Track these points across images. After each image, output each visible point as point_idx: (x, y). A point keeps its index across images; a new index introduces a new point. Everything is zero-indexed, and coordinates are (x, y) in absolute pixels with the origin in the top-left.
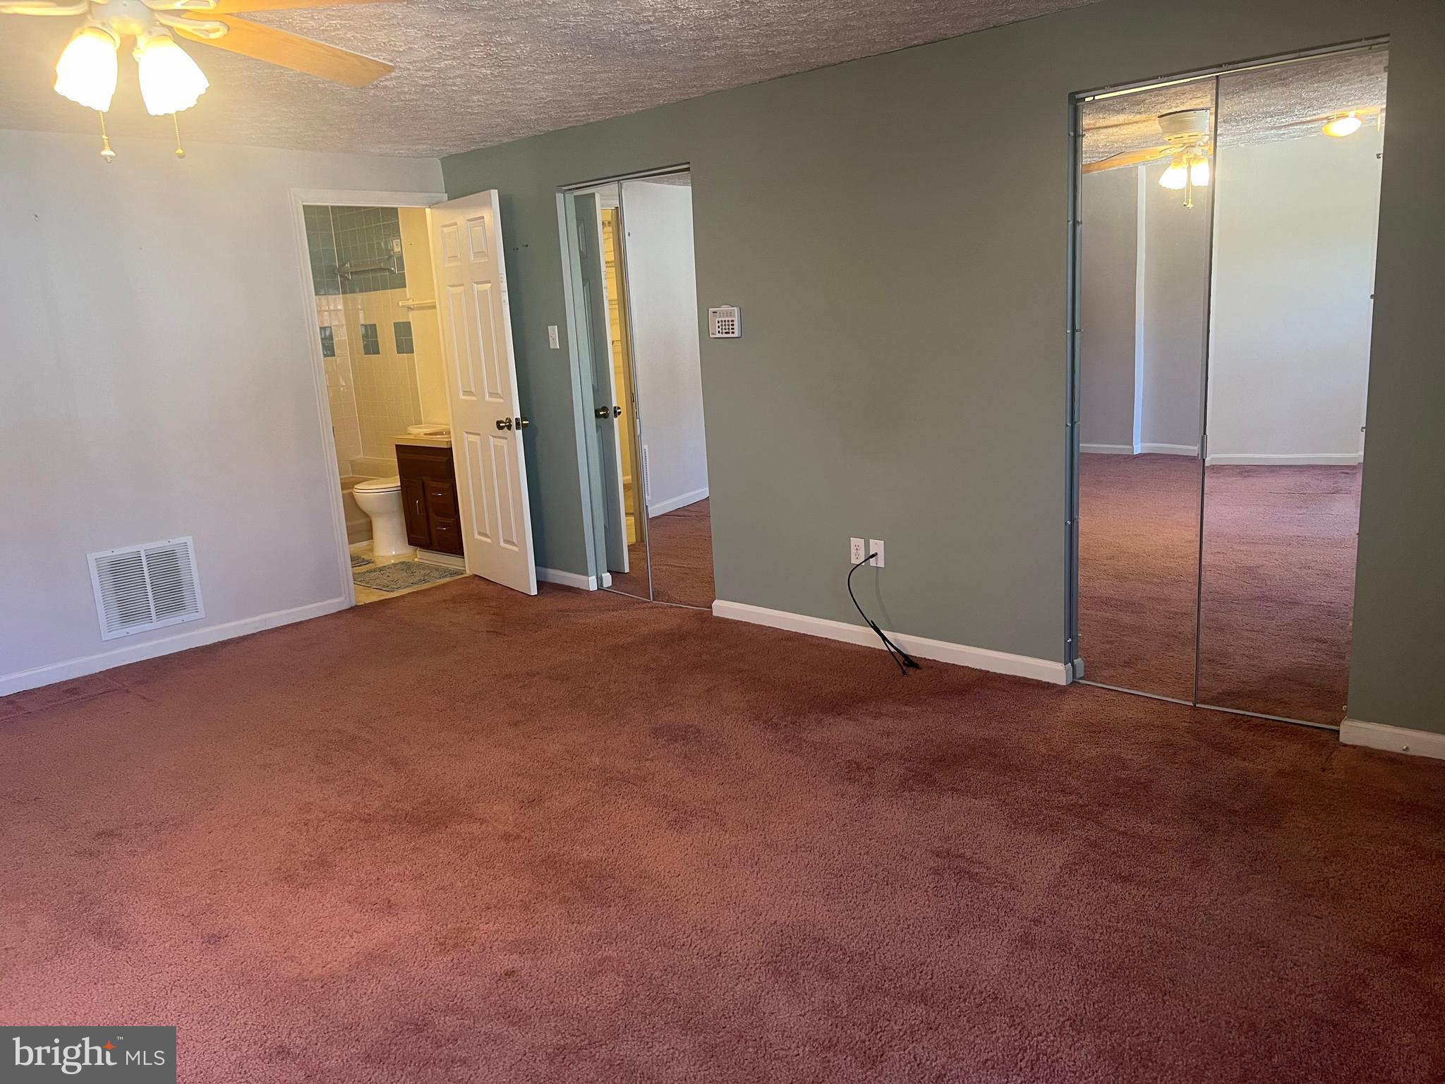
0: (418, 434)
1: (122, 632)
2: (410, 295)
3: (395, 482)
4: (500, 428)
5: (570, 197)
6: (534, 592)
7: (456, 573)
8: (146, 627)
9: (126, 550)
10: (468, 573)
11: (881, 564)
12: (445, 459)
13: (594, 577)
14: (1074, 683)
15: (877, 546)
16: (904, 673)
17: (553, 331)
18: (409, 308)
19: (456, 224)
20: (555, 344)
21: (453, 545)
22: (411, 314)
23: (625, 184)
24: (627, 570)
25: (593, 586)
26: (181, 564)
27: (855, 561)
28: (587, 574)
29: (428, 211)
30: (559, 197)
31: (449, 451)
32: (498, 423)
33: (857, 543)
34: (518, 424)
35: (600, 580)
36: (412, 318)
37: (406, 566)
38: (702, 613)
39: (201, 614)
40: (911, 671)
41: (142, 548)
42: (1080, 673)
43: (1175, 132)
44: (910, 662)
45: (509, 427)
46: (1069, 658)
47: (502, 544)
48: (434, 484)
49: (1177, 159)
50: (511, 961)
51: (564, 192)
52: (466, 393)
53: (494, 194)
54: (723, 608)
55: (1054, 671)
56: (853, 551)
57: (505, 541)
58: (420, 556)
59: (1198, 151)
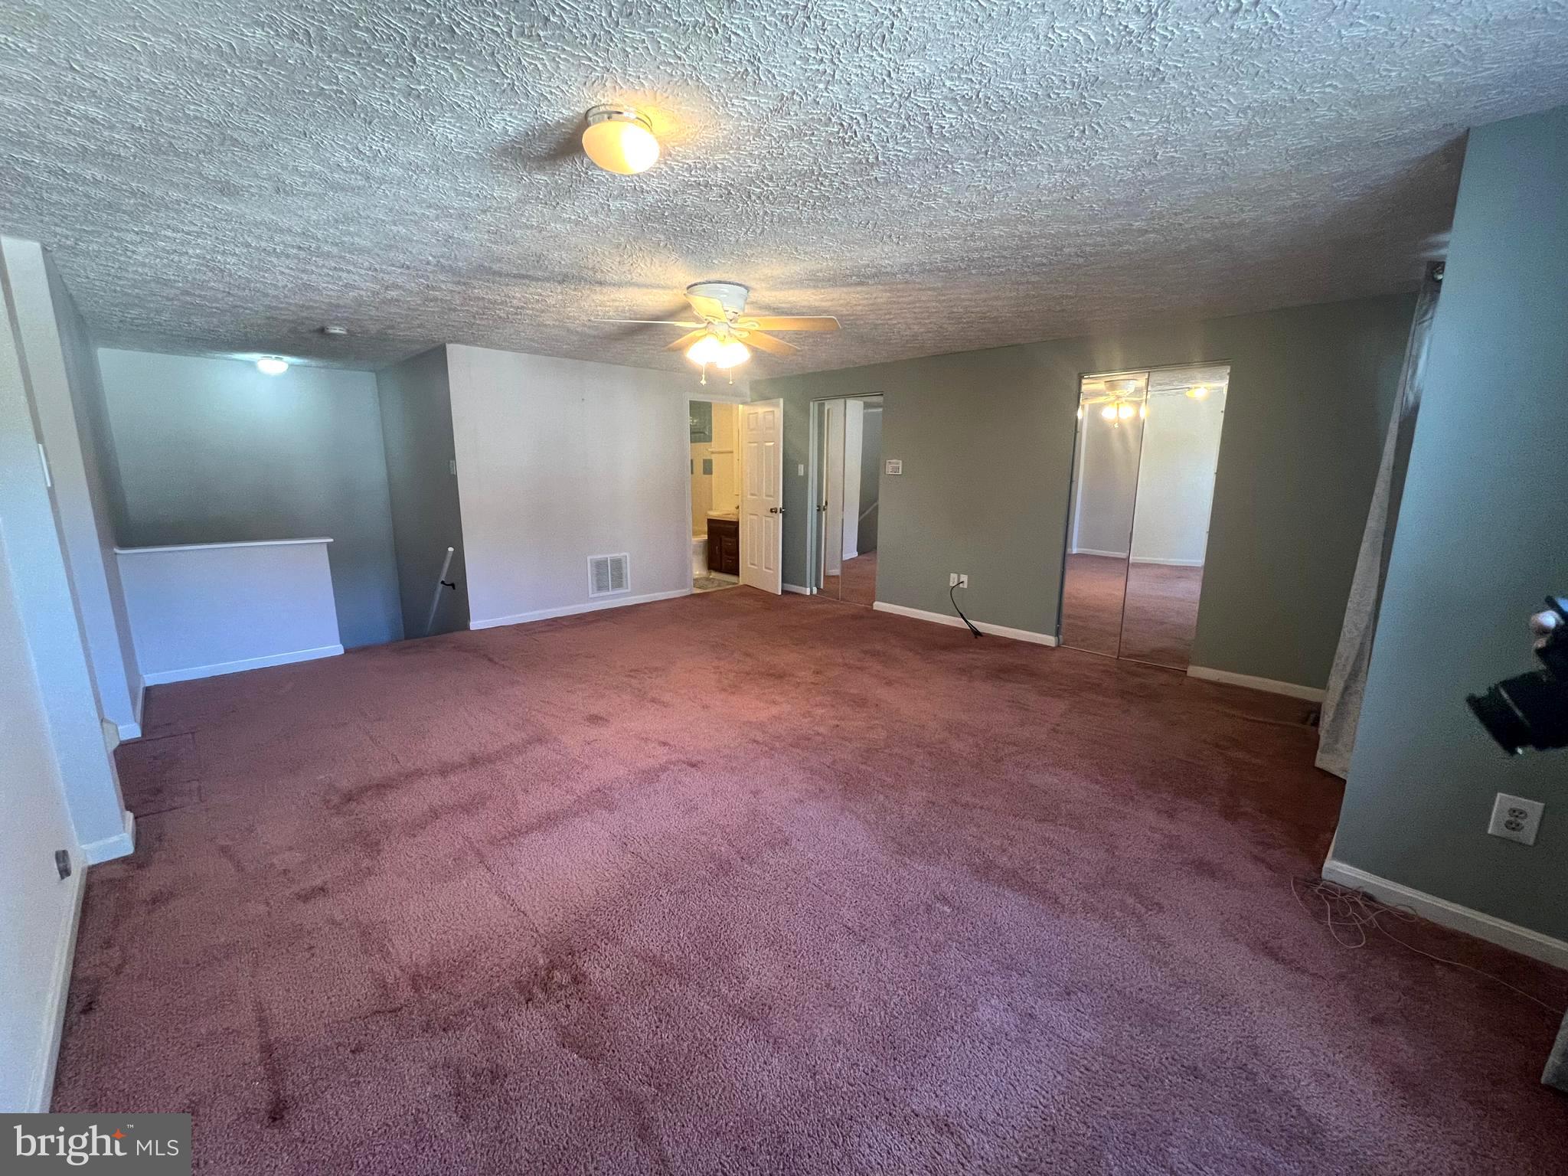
0: (716, 514)
1: (596, 595)
2: (714, 445)
3: (706, 537)
4: (771, 512)
5: (816, 404)
6: (779, 595)
7: (734, 584)
8: (609, 593)
9: (600, 557)
10: (741, 583)
11: (966, 586)
12: (733, 527)
13: (809, 589)
14: (1058, 646)
15: (964, 578)
16: (976, 639)
17: (801, 467)
18: (713, 453)
19: (757, 413)
20: (801, 473)
21: (735, 571)
22: (714, 455)
24: (823, 587)
25: (808, 594)
26: (624, 565)
27: (952, 585)
28: (806, 588)
29: (740, 406)
30: (811, 404)
31: (737, 524)
32: (769, 510)
33: (953, 579)
34: (780, 510)
35: (811, 591)
36: (714, 457)
37: (708, 579)
38: (866, 608)
39: (629, 590)
40: (979, 637)
41: (609, 556)
42: (1061, 641)
43: (1112, 390)
44: (977, 633)
45: (776, 512)
46: (1057, 634)
47: (764, 571)
48: (727, 539)
50: (836, 722)
51: (813, 401)
52: (752, 495)
53: (781, 401)
54: (879, 606)
55: (1050, 640)
56: (951, 579)
57: (766, 568)
58: (714, 575)
59: (1123, 399)
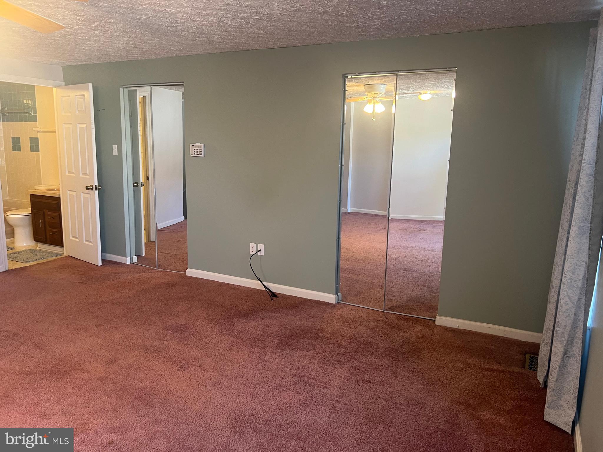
0: (42, 189)
2: (39, 125)
3: (30, 211)
4: (87, 189)
5: (126, 90)
6: (100, 264)
7: (59, 255)
10: (65, 254)
11: (263, 254)
12: (56, 202)
13: (129, 258)
14: (338, 303)
15: (261, 247)
16: (272, 299)
17: (115, 148)
18: (38, 131)
19: (69, 96)
20: (115, 153)
21: (58, 241)
22: (39, 134)
23: (153, 87)
24: (144, 255)
25: (128, 262)
27: (251, 253)
28: (126, 257)
29: (54, 89)
30: (121, 90)
31: (59, 198)
32: (87, 187)
33: (253, 246)
34: (96, 188)
35: (132, 259)
36: (39, 136)
37: (34, 251)
38: (181, 274)
40: (274, 298)
42: (340, 299)
43: (369, 92)
44: (274, 295)
45: (92, 189)
46: (336, 293)
47: (85, 242)
48: (50, 213)
49: (369, 101)
51: (123, 88)
52: (70, 172)
53: (91, 86)
54: (191, 272)
55: (330, 298)
56: (251, 248)
57: (86, 241)
58: (41, 247)
59: (378, 99)
